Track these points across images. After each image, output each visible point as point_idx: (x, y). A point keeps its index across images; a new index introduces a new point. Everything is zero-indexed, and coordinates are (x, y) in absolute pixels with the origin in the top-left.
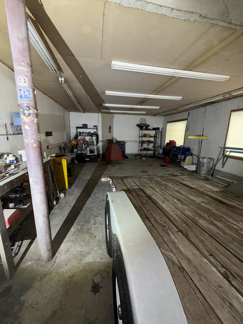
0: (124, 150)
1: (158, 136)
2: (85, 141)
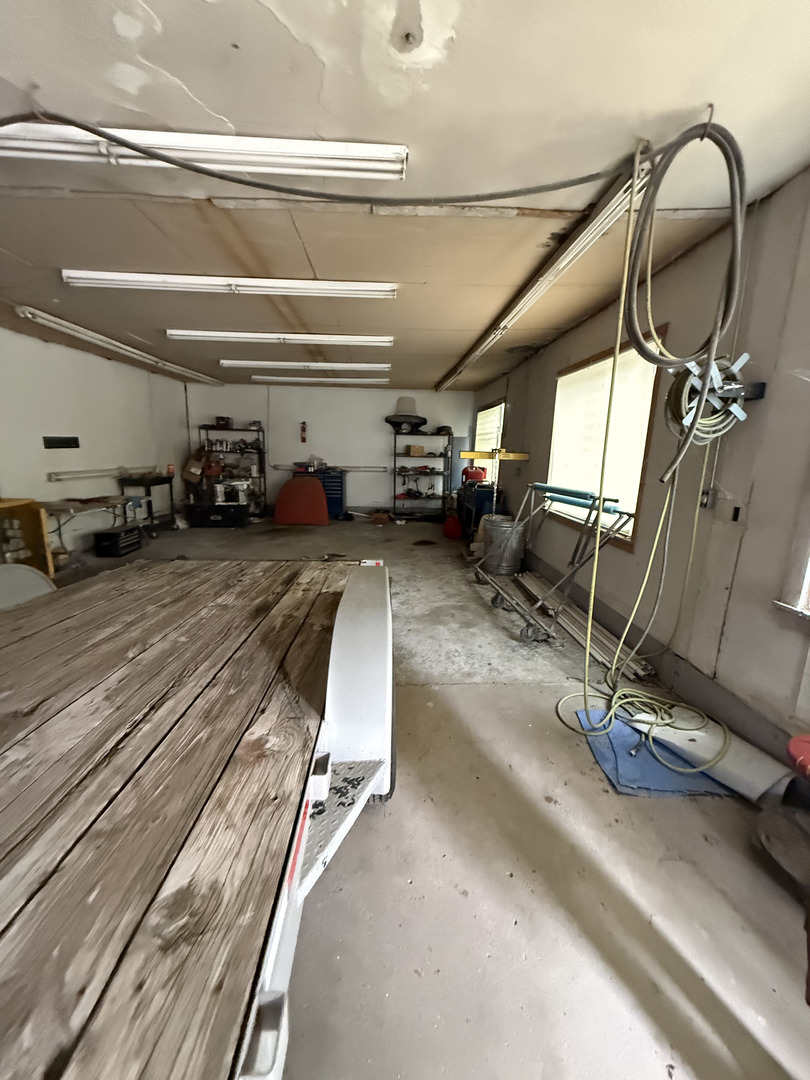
0: (342, 494)
1: (449, 454)
2: (226, 466)
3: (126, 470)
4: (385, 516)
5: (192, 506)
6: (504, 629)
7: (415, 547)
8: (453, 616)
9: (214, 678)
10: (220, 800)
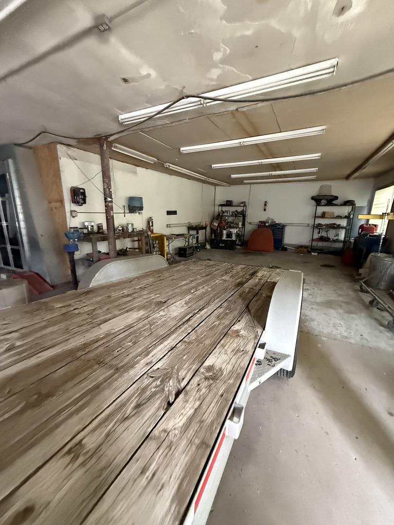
0: (282, 237)
1: (352, 216)
2: (228, 222)
3: (191, 224)
4: (305, 250)
5: (213, 239)
6: (376, 319)
7: (321, 267)
8: (341, 306)
9: (221, 305)
10: (222, 345)
